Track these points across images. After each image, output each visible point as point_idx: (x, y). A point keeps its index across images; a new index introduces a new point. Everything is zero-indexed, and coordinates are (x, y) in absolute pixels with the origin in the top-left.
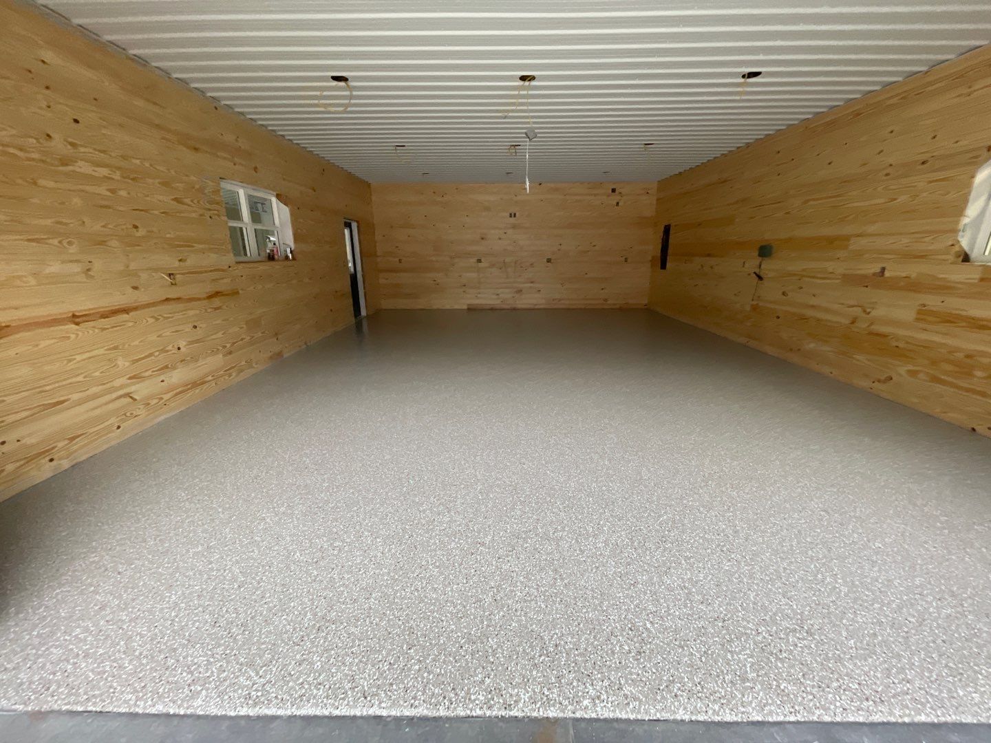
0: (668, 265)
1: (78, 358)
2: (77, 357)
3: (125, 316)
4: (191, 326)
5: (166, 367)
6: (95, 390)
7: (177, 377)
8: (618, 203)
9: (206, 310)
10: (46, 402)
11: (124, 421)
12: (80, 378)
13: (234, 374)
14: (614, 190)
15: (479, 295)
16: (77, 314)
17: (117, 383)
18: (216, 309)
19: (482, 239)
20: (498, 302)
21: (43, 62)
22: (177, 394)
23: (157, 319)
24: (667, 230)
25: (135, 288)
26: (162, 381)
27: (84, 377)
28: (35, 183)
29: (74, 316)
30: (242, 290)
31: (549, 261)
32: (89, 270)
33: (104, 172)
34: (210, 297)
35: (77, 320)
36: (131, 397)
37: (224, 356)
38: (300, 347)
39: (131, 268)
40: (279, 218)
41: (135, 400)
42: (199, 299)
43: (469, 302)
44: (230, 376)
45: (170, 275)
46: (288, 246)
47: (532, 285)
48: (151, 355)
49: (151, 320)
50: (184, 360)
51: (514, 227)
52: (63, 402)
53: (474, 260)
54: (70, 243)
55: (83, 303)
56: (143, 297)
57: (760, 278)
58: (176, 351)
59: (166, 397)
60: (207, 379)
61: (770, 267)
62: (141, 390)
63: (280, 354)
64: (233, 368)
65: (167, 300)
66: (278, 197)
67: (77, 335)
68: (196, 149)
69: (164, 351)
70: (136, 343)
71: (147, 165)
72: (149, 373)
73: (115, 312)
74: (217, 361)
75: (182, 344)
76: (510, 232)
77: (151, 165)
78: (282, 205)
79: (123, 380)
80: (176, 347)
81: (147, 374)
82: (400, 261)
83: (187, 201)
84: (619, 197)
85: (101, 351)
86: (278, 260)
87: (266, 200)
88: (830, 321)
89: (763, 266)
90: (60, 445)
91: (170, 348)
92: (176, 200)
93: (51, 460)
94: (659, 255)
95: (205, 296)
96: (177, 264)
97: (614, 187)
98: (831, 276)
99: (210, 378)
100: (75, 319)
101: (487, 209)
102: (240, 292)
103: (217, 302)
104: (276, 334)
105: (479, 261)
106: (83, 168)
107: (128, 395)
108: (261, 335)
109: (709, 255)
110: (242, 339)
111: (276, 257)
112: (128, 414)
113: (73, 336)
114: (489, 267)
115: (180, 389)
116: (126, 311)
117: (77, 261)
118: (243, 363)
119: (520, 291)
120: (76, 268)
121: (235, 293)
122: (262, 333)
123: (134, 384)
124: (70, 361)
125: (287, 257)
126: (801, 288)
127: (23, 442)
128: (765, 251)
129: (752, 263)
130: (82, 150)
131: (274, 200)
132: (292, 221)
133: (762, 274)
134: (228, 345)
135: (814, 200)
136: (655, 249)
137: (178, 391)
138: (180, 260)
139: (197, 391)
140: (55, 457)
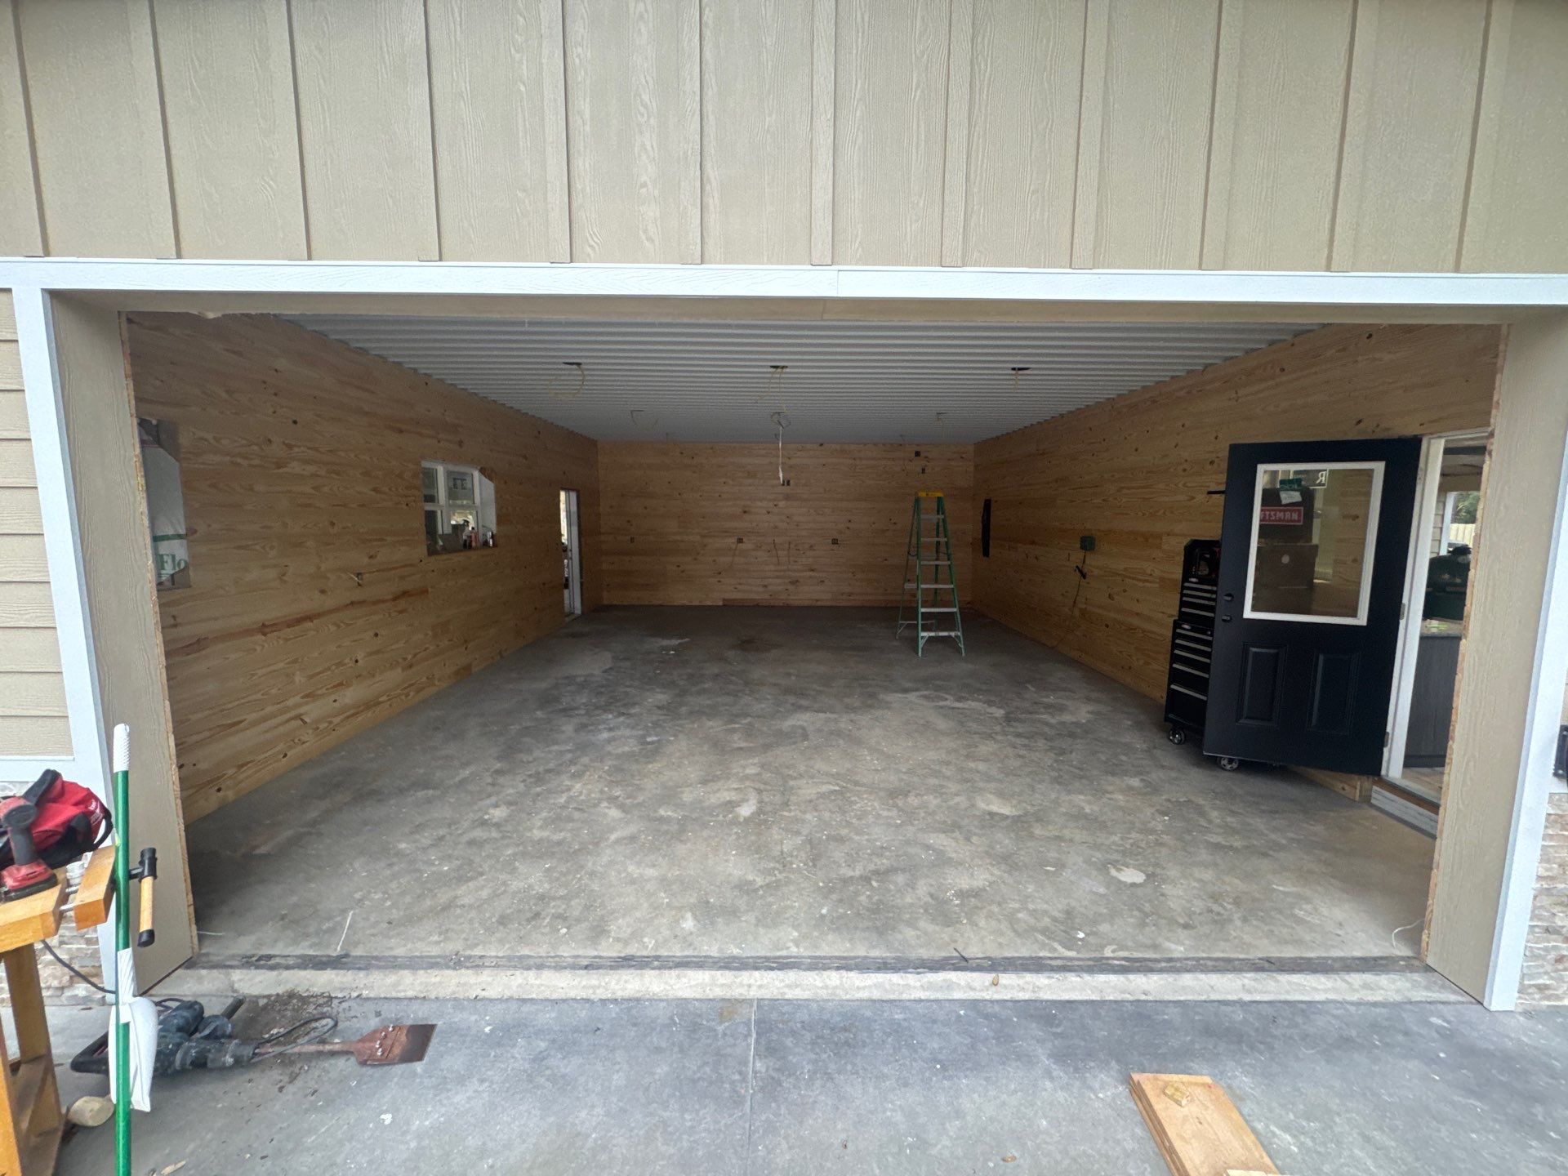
0: (992, 551)
1: (260, 672)
2: (257, 671)
3: (308, 625)
4: (371, 633)
5: (341, 684)
6: (269, 709)
7: (350, 696)
8: (923, 471)
9: (390, 613)
10: (224, 723)
11: (290, 748)
12: (259, 696)
13: (412, 694)
14: (917, 454)
15: (739, 587)
16: (267, 623)
17: (291, 702)
18: (401, 612)
19: (745, 512)
20: (766, 596)
21: (276, 370)
22: (348, 717)
23: (339, 627)
24: (988, 505)
25: (323, 592)
26: (335, 701)
27: (263, 695)
28: (252, 489)
29: (264, 625)
30: (432, 587)
31: (835, 542)
32: (284, 575)
33: (311, 469)
34: (395, 599)
35: (267, 630)
36: (302, 720)
37: (403, 670)
38: (492, 658)
39: (323, 569)
40: (481, 494)
41: (305, 723)
42: (383, 601)
43: (727, 596)
44: (407, 696)
45: (358, 575)
46: (490, 530)
47: (811, 573)
48: (329, 669)
49: (333, 628)
50: (360, 676)
51: (787, 497)
52: (241, 722)
53: (734, 540)
54: (272, 548)
55: (272, 611)
56: (329, 602)
57: (1084, 576)
58: (352, 664)
59: (336, 720)
60: (381, 699)
61: (1095, 562)
62: (313, 711)
63: (467, 668)
64: (412, 685)
65: (352, 603)
66: (482, 471)
67: (263, 646)
68: (401, 431)
69: (340, 664)
70: (316, 654)
71: (352, 455)
72: (324, 690)
73: (299, 621)
74: (395, 676)
75: (360, 656)
76: (782, 504)
77: (356, 456)
78: (486, 481)
79: (297, 699)
80: (354, 659)
81: (320, 692)
82: (632, 540)
83: (386, 489)
84: (925, 463)
85: (281, 665)
86: (476, 549)
87: (465, 474)
88: (1153, 632)
89: (1087, 562)
90: (231, 772)
91: (347, 661)
92: (375, 490)
93: (219, 790)
94: (980, 537)
95: (391, 597)
96: (366, 560)
97: (918, 449)
98: (1150, 579)
99: (384, 698)
100: (264, 629)
101: (751, 475)
102: (430, 590)
103: (402, 604)
104: (466, 641)
105: (740, 541)
106: (295, 467)
107: (299, 717)
108: (447, 643)
109: (1033, 543)
110: (426, 649)
111: (474, 544)
112: (296, 741)
113: (259, 648)
114: (754, 550)
115: (351, 712)
116: (309, 618)
117: (275, 566)
118: (424, 679)
119: (795, 582)
120: (272, 574)
121: (424, 592)
122: (449, 640)
123: (307, 703)
124: (253, 675)
125: (486, 543)
126: (1125, 591)
127: (198, 766)
128: (1088, 544)
129: (1077, 556)
130: (296, 450)
131: (476, 474)
132: (496, 498)
133: (1085, 571)
134: (410, 657)
135: (1128, 488)
136: (973, 529)
137: (348, 714)
138: (371, 557)
139: (370, 714)
140: (223, 787)
